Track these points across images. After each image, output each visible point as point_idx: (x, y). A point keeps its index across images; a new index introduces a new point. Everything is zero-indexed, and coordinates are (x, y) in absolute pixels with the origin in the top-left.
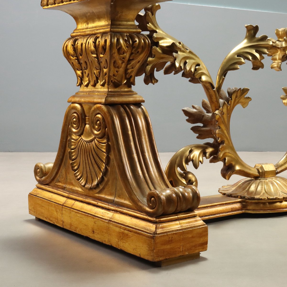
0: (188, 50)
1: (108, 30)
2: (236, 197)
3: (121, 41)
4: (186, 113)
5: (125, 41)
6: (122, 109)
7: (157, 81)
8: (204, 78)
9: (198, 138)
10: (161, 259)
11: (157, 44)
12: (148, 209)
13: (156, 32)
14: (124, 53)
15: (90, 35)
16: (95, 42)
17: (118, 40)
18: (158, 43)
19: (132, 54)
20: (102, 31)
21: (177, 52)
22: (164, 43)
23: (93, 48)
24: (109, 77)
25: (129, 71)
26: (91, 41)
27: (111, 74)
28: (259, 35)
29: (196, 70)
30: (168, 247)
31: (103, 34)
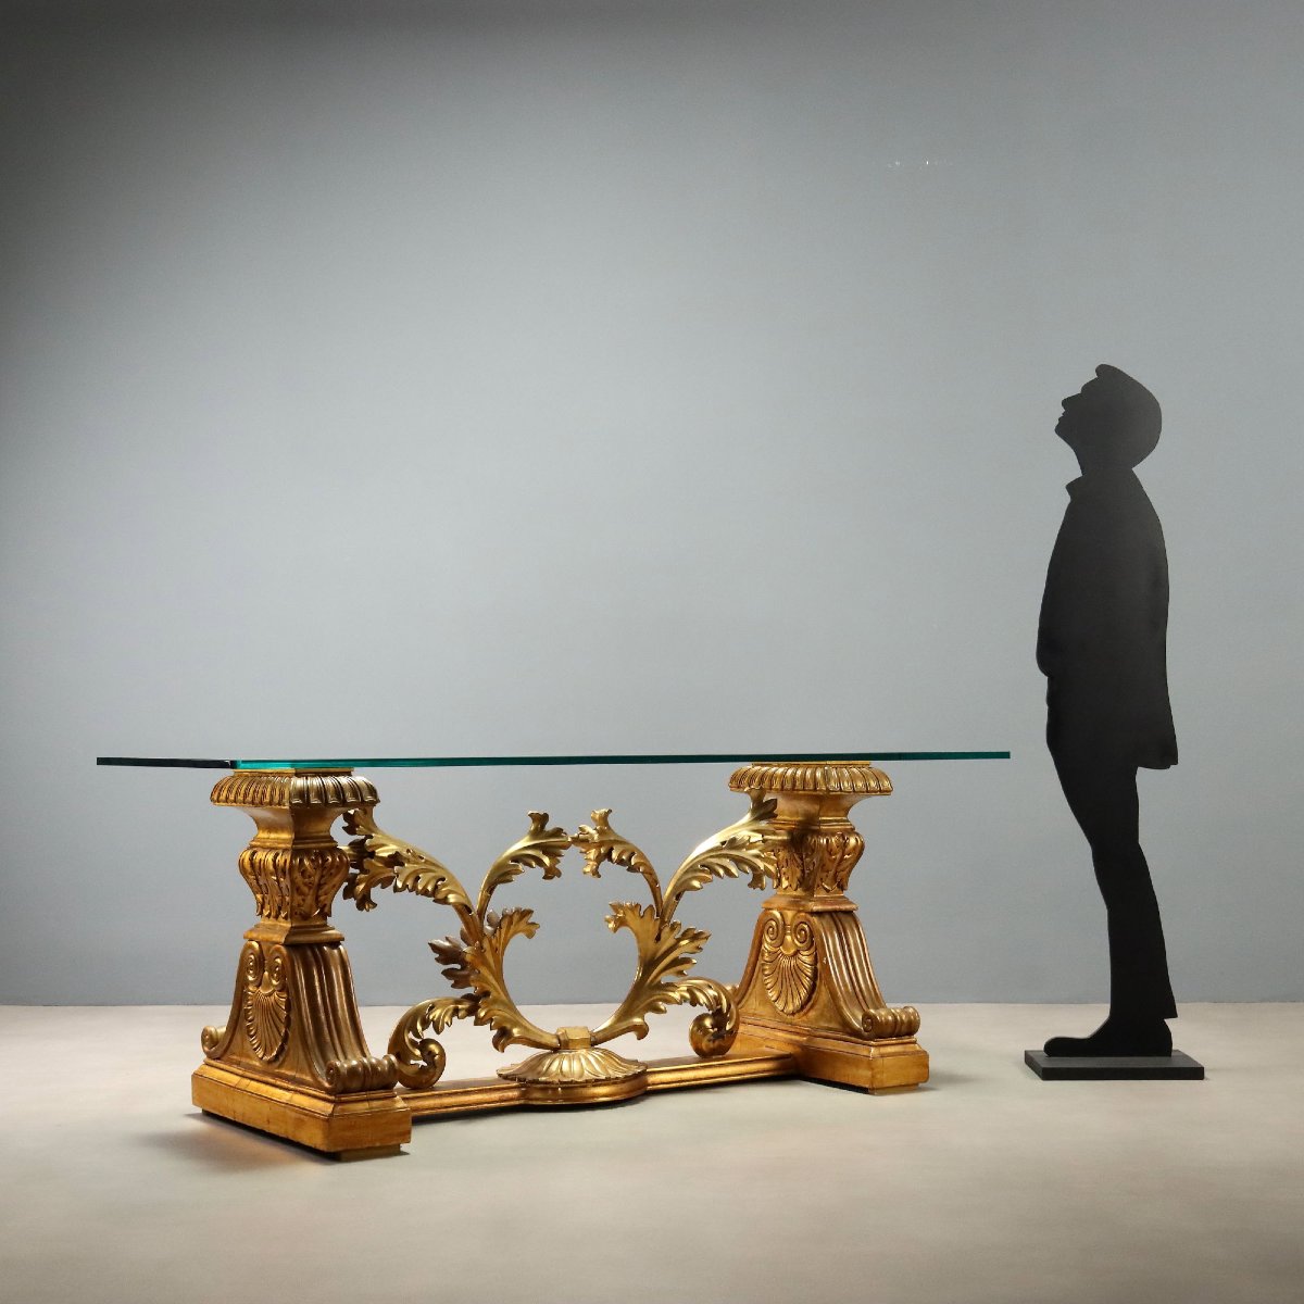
0: (422, 858)
1: (289, 846)
2: (513, 1079)
3: (306, 862)
4: (435, 948)
5: (312, 861)
6: (309, 953)
7: (375, 905)
8: (452, 898)
9: (453, 986)
10: (339, 1149)
11: (372, 855)
12: (327, 1085)
13: (371, 837)
14: (310, 877)
15: (271, 849)
16: (274, 861)
17: (301, 861)
18: (374, 852)
19: (322, 876)
20: (283, 846)
21: (402, 865)
22: (383, 851)
23: (271, 868)
24: (292, 907)
25: (322, 898)
26: (270, 857)
27: (295, 904)
28: (549, 827)
29: (436, 887)
30: (348, 1134)
31: (285, 850)
